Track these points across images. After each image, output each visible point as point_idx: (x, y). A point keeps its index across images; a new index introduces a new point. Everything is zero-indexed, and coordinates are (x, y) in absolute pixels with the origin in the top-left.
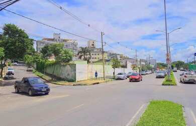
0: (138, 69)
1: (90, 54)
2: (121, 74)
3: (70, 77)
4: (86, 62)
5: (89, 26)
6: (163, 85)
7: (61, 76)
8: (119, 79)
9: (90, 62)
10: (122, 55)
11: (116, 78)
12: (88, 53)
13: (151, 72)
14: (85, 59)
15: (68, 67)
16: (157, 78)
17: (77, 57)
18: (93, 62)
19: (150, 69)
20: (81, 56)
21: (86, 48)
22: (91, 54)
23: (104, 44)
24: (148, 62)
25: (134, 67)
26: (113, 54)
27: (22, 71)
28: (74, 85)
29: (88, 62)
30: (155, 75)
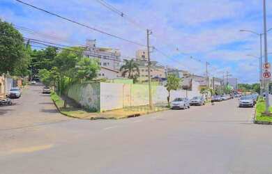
0: (209, 92)
1: (138, 70)
2: (179, 100)
3: (91, 104)
4: (132, 80)
5: (122, 15)
6: (256, 122)
7: (80, 102)
8: (176, 108)
9: (137, 81)
10: (187, 72)
11: (172, 105)
12: (135, 69)
13: (228, 96)
14: (131, 77)
15: (89, 88)
16: (240, 107)
17: (120, 74)
18: (143, 82)
19: (227, 92)
20: (125, 72)
21: (132, 60)
22: (140, 69)
23: (151, 49)
24: (225, 82)
25: (203, 90)
26: (173, 71)
27: (36, 93)
28: (92, 119)
29: (135, 81)
30: (236, 102)
